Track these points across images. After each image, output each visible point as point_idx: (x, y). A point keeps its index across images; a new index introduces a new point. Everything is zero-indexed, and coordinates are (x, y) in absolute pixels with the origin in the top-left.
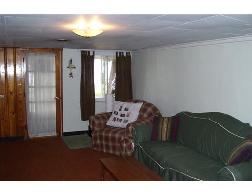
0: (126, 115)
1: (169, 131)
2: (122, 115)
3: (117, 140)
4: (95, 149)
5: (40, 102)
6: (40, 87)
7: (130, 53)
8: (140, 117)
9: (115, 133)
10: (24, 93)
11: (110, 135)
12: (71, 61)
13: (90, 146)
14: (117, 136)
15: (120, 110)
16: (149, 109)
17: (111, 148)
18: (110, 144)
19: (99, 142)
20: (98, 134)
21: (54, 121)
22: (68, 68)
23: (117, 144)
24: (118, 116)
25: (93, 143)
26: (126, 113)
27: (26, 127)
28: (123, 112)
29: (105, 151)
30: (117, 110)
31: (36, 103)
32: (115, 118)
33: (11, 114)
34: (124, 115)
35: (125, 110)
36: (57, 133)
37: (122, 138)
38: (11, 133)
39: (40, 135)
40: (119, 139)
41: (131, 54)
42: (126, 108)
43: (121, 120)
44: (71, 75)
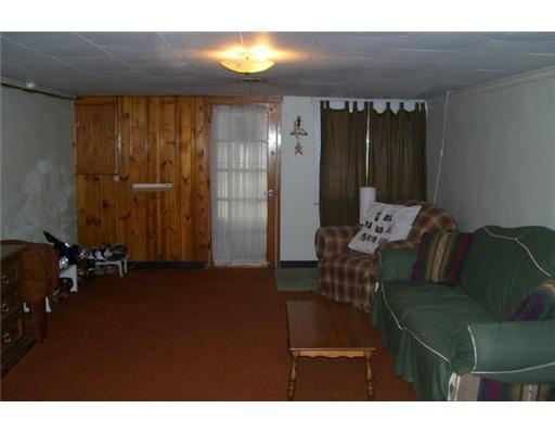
0: (385, 230)
1: (445, 262)
2: (379, 230)
3: (357, 277)
4: (323, 294)
5: (237, 200)
6: (237, 171)
7: (423, 105)
8: (413, 234)
9: (355, 263)
10: (209, 182)
11: (346, 266)
12: (299, 121)
13: (315, 289)
14: (358, 268)
15: (377, 219)
16: (434, 220)
17: (347, 291)
18: (346, 283)
19: (328, 279)
20: (327, 264)
21: (264, 238)
22: (292, 134)
23: (356, 285)
24: (372, 232)
25: (320, 281)
26: (385, 225)
27: (209, 246)
28: (380, 223)
29: (337, 298)
30: (372, 220)
31: (229, 200)
32: (364, 235)
33: (184, 220)
34: (382, 229)
35: (385, 219)
36: (268, 260)
37: (367, 274)
38: (183, 255)
39: (235, 263)
40: (361, 274)
41: (426, 107)
42: (387, 216)
43: (375, 238)
44: (298, 148)
